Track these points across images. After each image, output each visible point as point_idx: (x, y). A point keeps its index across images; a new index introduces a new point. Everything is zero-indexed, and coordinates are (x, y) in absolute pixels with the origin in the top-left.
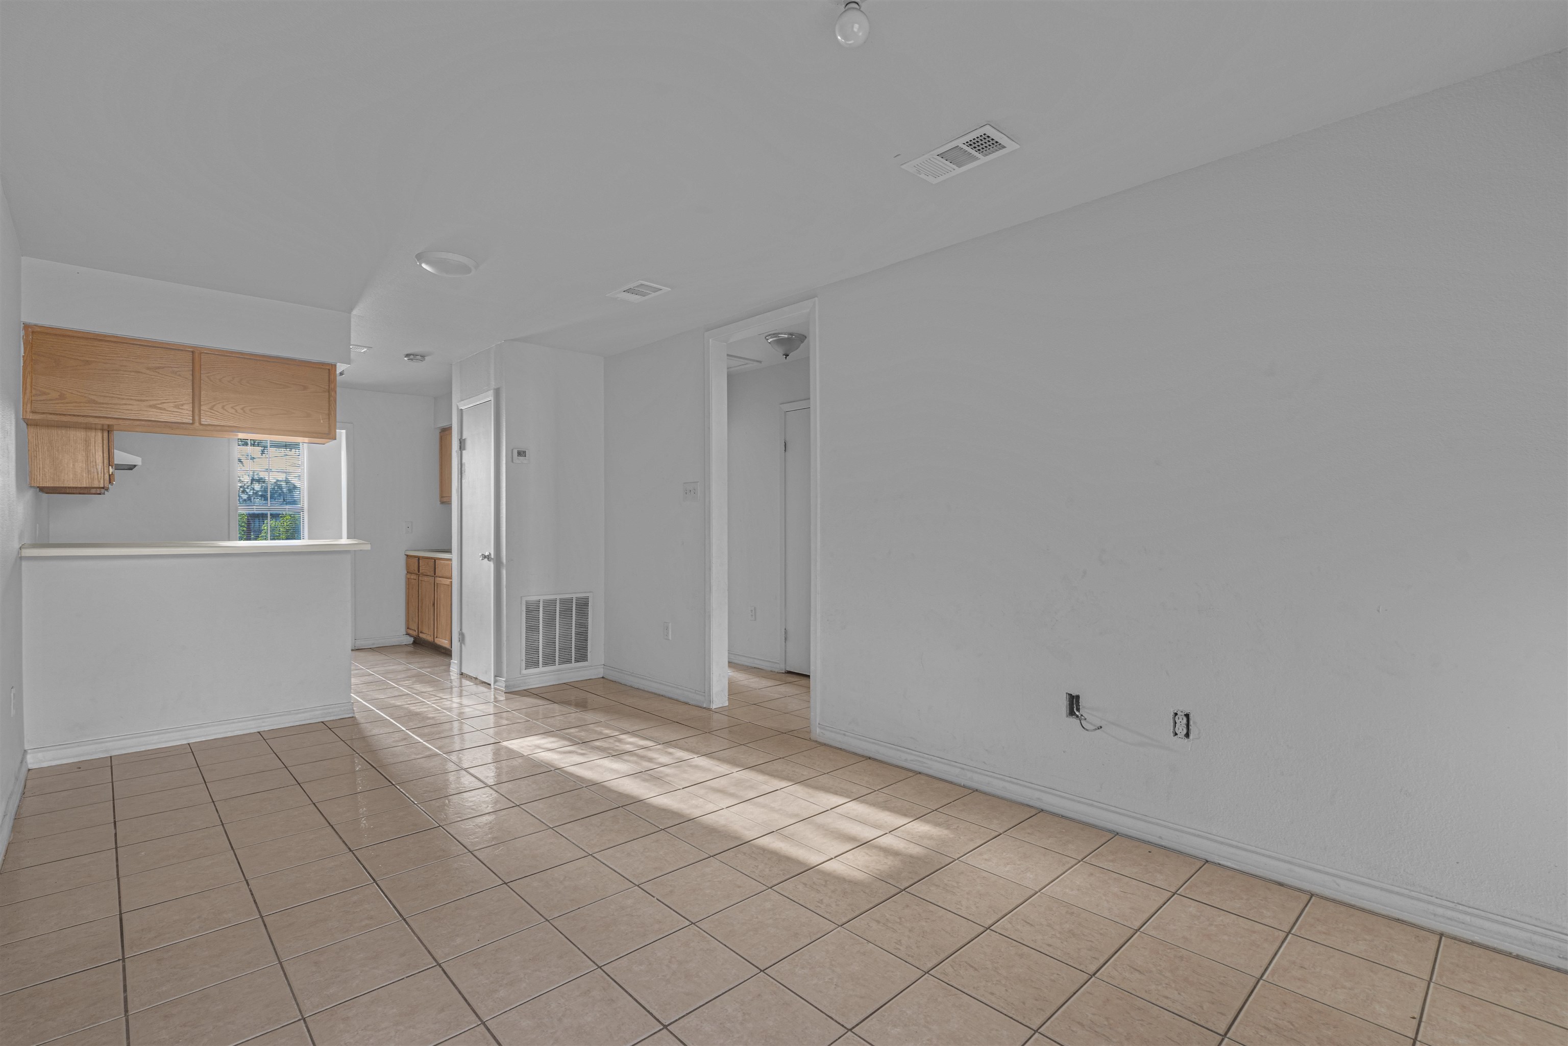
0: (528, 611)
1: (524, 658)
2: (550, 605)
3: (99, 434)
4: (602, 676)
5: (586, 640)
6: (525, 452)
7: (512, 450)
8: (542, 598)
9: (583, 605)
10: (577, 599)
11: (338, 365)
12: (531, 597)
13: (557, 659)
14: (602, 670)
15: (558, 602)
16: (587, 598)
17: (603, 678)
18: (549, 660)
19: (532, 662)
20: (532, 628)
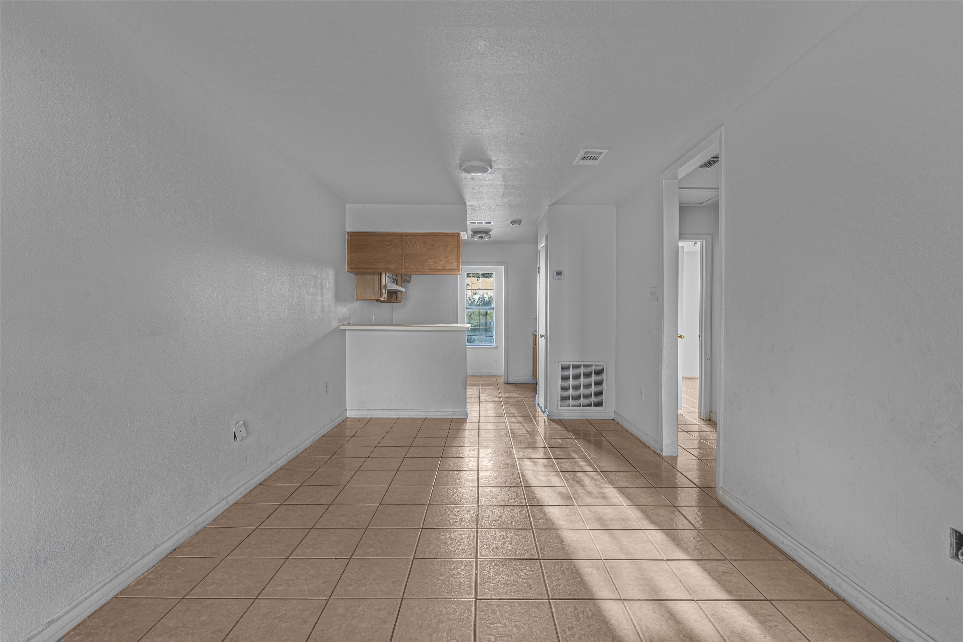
0: (563, 371)
1: (560, 399)
2: (577, 368)
3: (377, 276)
4: (613, 418)
5: (602, 393)
6: (561, 272)
7: (553, 271)
8: (572, 363)
9: (600, 370)
10: (595, 366)
11: (461, 232)
12: (565, 362)
13: (582, 403)
14: (614, 414)
15: (582, 366)
16: (603, 366)
17: (613, 420)
18: (576, 403)
19: (565, 403)
20: (565, 382)
